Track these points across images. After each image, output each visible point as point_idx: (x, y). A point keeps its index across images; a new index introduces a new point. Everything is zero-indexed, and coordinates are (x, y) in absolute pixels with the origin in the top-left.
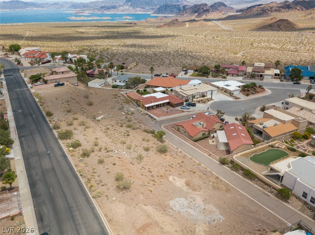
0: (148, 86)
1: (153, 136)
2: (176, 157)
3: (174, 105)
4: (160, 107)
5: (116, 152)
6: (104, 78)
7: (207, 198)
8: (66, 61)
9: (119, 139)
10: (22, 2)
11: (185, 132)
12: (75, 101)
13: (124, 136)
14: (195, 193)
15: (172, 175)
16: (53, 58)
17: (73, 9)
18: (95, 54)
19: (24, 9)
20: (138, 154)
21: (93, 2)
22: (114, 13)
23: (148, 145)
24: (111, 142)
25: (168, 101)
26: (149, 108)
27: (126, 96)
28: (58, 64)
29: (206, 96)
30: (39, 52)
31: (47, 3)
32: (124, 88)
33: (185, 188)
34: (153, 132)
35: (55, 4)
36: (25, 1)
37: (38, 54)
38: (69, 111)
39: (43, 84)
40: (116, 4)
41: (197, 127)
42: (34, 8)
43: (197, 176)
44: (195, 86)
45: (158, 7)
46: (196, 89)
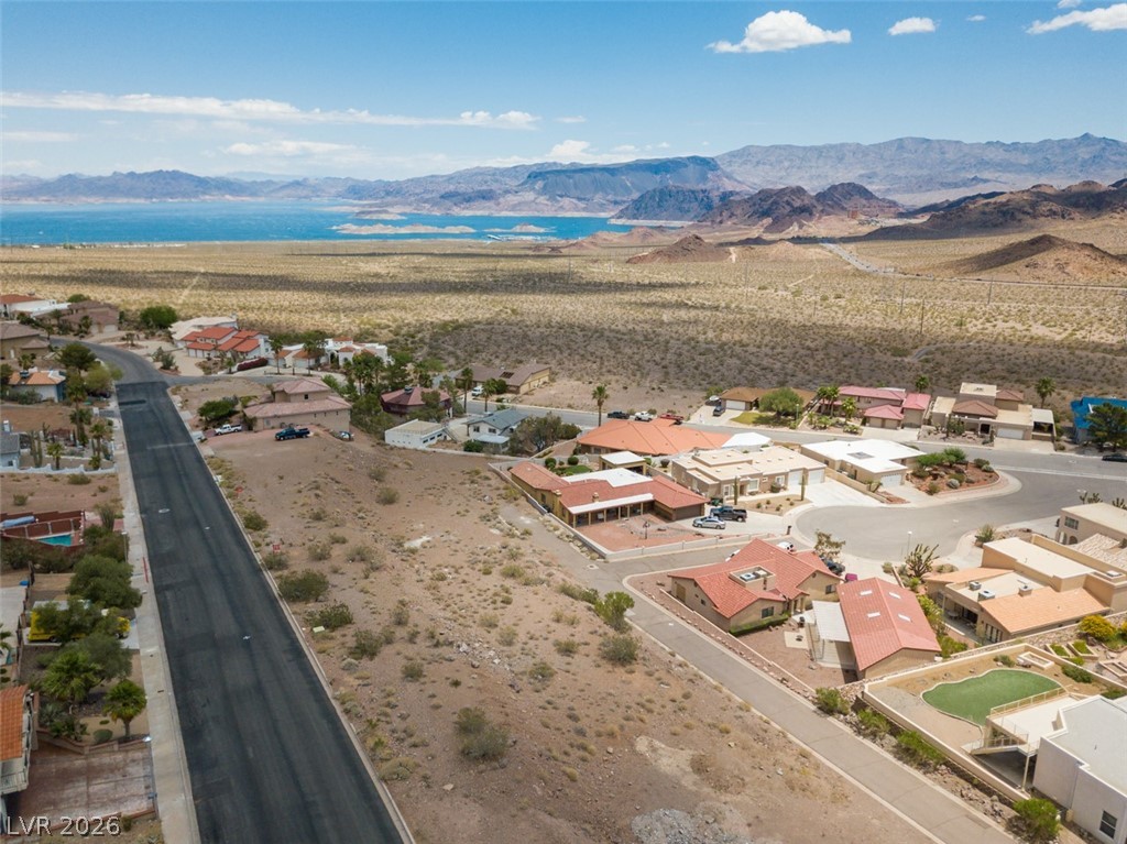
0: (585, 449)
1: (590, 609)
2: (666, 678)
3: (671, 512)
4: (622, 516)
5: (464, 647)
6: (438, 420)
7: (762, 817)
8: (317, 361)
9: (475, 612)
10: (191, 176)
11: (703, 602)
12: (340, 486)
13: (494, 602)
14: (723, 797)
15: (647, 734)
16: (277, 352)
17: (351, 201)
18: (412, 343)
19: (195, 200)
20: (537, 660)
21: (419, 179)
22: (486, 213)
23: (573, 635)
24: (449, 619)
25: (648, 497)
26: (582, 519)
27: (507, 476)
28: (290, 371)
29: (785, 489)
30: (235, 333)
31: (270, 182)
32: (504, 454)
33: (689, 781)
34: (590, 598)
35: (297, 184)
36: (199, 175)
37: (229, 337)
38: (318, 518)
39: (239, 431)
40: (494, 186)
41: (744, 585)
42: (228, 197)
43: (732, 744)
44: (746, 452)
45: (636, 195)
46: (750, 462)
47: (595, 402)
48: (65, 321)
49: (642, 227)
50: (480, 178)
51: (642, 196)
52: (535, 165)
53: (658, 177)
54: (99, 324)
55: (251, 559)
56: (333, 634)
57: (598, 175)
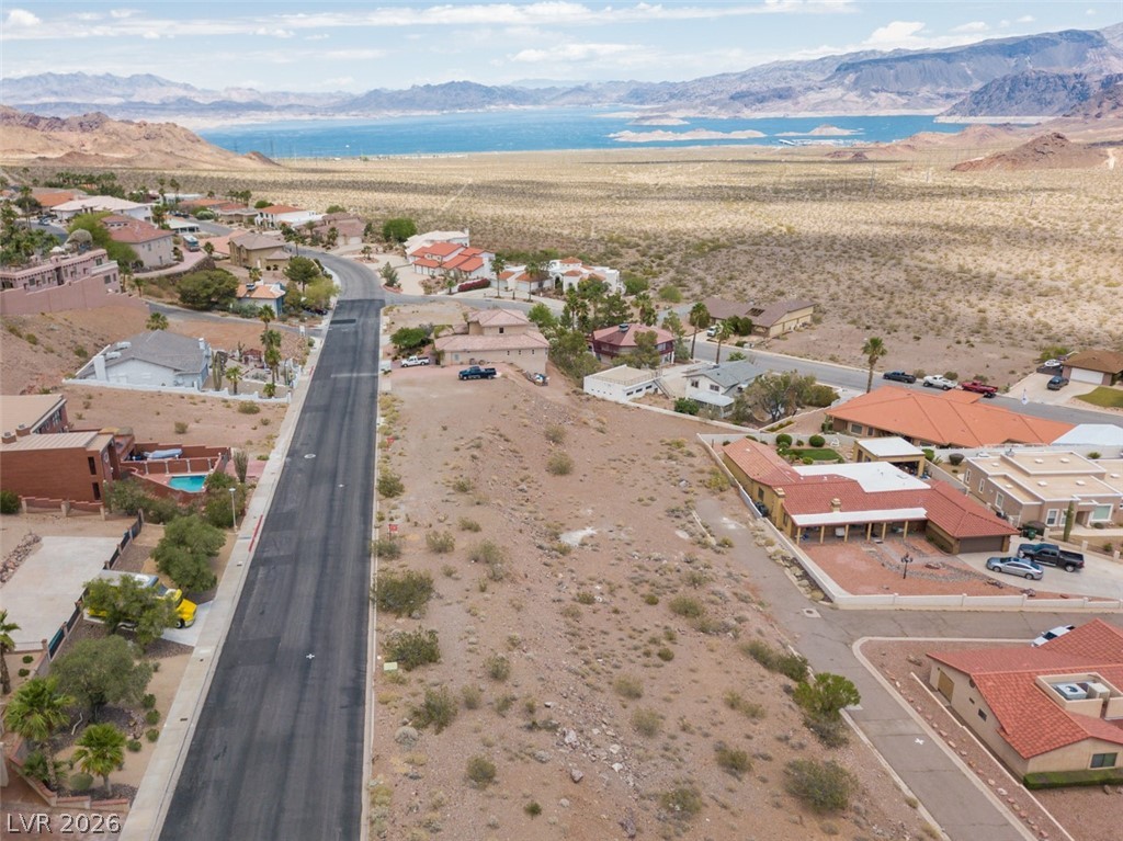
0: (837, 425)
1: (788, 690)
3: (953, 542)
4: (873, 535)
5: (572, 737)
6: (653, 366)
8: (541, 285)
9: (616, 667)
10: (480, 85)
11: (981, 714)
12: (508, 445)
13: (647, 654)
16: (498, 273)
17: (632, 106)
18: (658, 265)
19: (479, 110)
20: (681, 774)
21: (707, 78)
22: (780, 114)
23: (749, 737)
24: (577, 674)
25: (919, 513)
26: (810, 532)
27: (718, 455)
28: (510, 294)
30: (462, 250)
31: (553, 89)
32: (726, 419)
34: (795, 669)
35: (579, 90)
36: (486, 85)
37: (455, 254)
38: (462, 489)
39: (425, 364)
40: (794, 83)
41: (1062, 705)
42: (512, 106)
44: (1095, 456)
45: (977, 86)
46: (1101, 476)
47: (867, 356)
48: (317, 232)
49: (980, 125)
50: (778, 74)
51: (986, 87)
52: (847, 55)
53: (1012, 62)
54: (345, 235)
55: (366, 536)
56: (407, 676)
57: (928, 63)
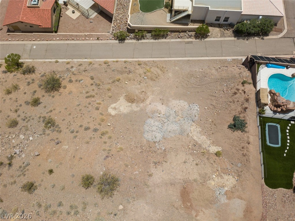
7: (161, 98)
11: (31, 26)
14: (147, 103)
15: (107, 107)
41: (39, 7)
43: (126, 82)
